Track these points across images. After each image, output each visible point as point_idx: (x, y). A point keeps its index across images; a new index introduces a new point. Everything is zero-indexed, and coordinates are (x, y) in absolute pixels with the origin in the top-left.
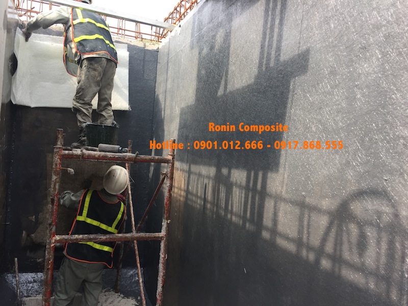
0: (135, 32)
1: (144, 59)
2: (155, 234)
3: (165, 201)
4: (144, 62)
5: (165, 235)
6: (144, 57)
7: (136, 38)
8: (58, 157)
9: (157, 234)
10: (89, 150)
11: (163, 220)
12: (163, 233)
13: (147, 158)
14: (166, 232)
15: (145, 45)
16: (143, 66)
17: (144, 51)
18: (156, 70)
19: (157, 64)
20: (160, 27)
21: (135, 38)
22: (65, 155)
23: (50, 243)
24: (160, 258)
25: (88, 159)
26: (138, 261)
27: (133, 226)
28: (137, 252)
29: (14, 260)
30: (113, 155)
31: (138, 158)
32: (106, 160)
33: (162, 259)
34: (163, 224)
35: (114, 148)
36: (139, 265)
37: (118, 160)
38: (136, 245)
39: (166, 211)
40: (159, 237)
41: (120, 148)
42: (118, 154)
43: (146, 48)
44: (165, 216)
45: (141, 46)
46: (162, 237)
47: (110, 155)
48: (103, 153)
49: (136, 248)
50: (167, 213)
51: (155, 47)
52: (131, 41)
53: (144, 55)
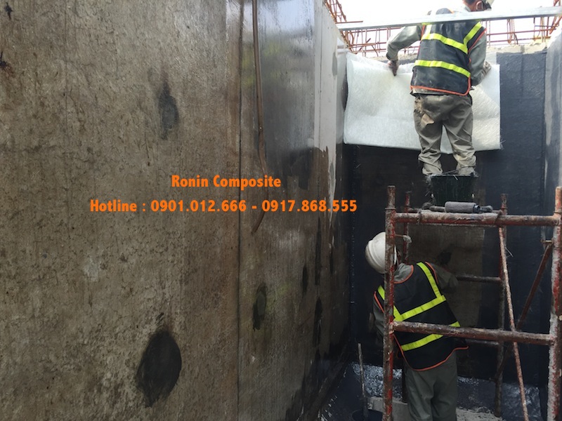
0: (507, 33)
1: (522, 71)
2: (538, 335)
3: (553, 285)
4: (522, 75)
5: (557, 339)
6: (522, 67)
7: (509, 41)
8: (390, 221)
9: (541, 335)
10: (435, 211)
11: (552, 315)
12: (552, 335)
13: (516, 219)
14: (557, 335)
15: (523, 48)
16: (522, 81)
17: (522, 58)
18: (544, 82)
19: (545, 74)
20: (548, 16)
21: (507, 42)
22: (399, 218)
23: (387, 330)
24: (550, 374)
25: (428, 222)
26: (520, 374)
27: (512, 321)
28: (518, 361)
29: (358, 346)
30: (462, 217)
31: (501, 219)
32: (454, 223)
33: (553, 376)
34: (551, 320)
35: (467, 206)
36: (521, 380)
37: (471, 223)
38: (516, 350)
39: (555, 302)
40: (544, 341)
41: (476, 207)
42: (471, 215)
43: (526, 52)
44: (554, 310)
45: (517, 52)
46: (550, 341)
47: (457, 216)
48: (449, 215)
49: (517, 354)
50: (557, 304)
51: (540, 49)
52: (499, 49)
53: (522, 63)
